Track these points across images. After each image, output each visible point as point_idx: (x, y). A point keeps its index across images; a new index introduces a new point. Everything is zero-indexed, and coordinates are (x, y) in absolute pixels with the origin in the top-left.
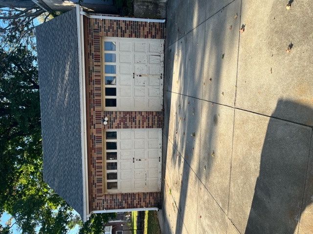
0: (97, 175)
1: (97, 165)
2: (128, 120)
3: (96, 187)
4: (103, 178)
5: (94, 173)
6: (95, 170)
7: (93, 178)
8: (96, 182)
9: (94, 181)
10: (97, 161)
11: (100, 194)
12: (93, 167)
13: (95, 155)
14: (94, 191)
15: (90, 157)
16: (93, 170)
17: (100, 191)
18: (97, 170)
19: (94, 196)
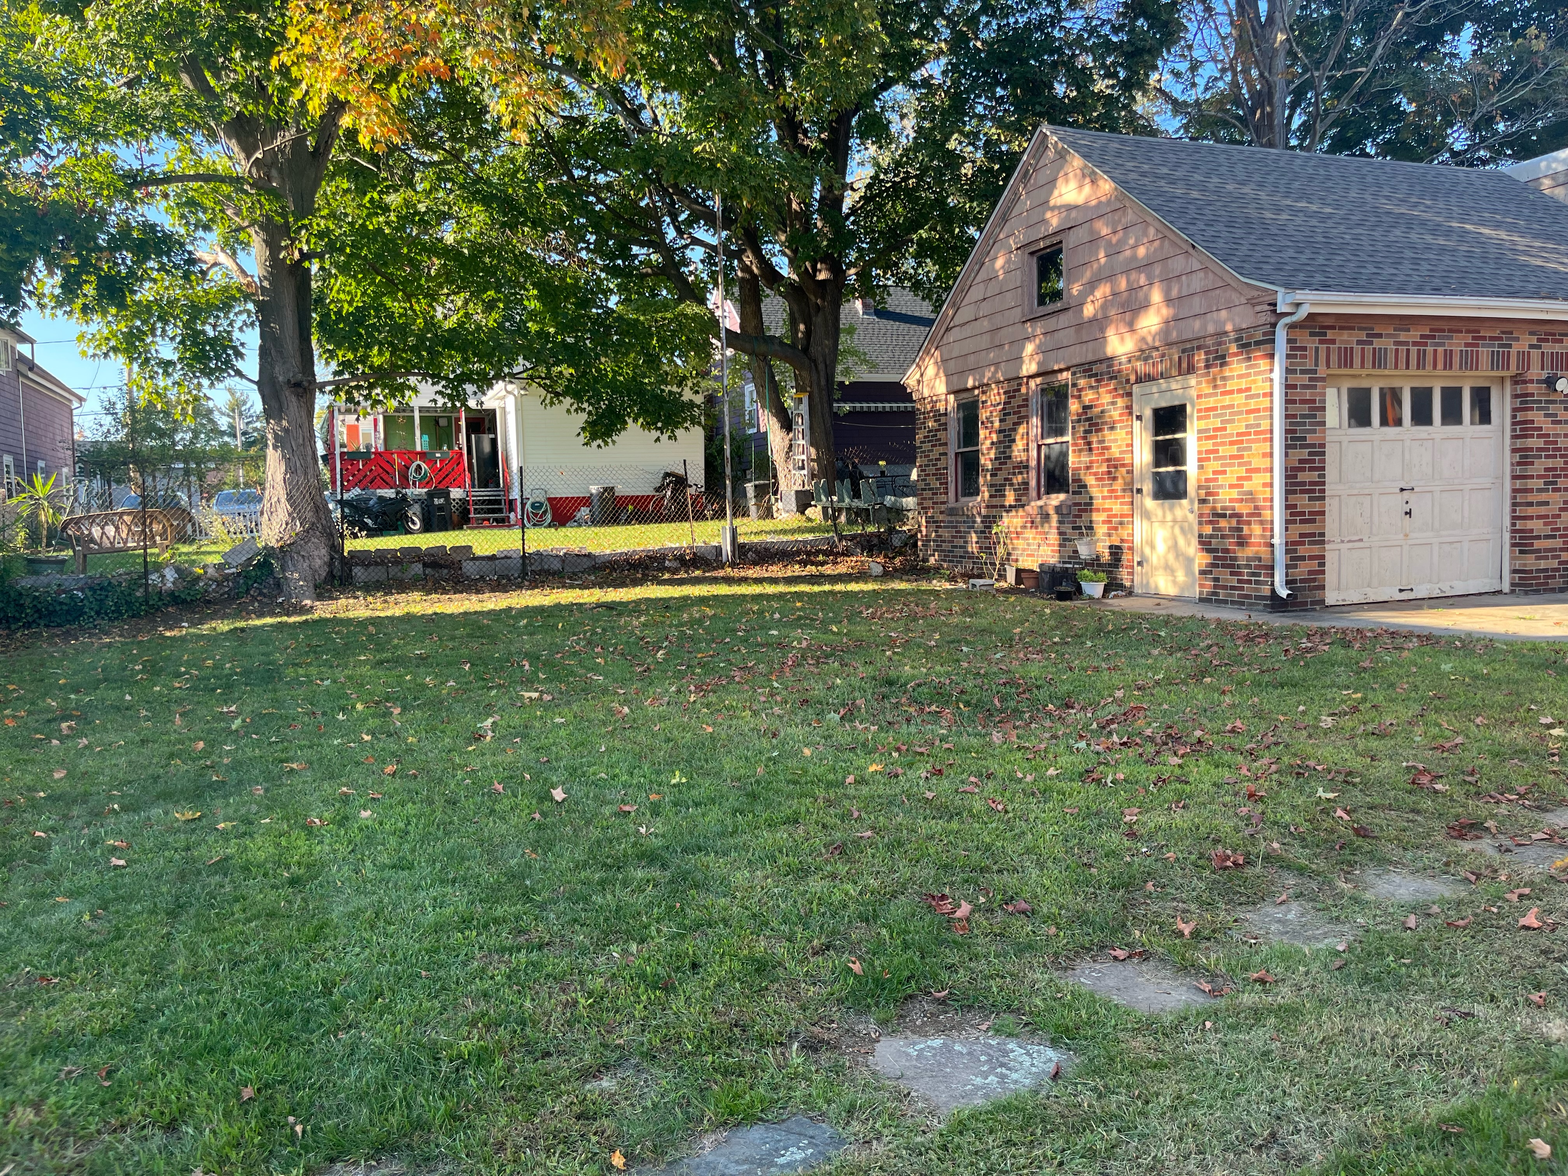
0: (1397, 350)
1: (1430, 349)
2: (1550, 463)
3: (1359, 342)
4: (1387, 372)
5: (1403, 337)
6: (1415, 344)
7: (1389, 336)
8: (1377, 343)
9: (1380, 336)
10: (1440, 349)
11: (1334, 358)
12: (1422, 336)
13: (1457, 344)
14: (1345, 335)
15: (1454, 325)
16: (1414, 335)
17: (1346, 359)
18: (1414, 350)
19: (1330, 335)
